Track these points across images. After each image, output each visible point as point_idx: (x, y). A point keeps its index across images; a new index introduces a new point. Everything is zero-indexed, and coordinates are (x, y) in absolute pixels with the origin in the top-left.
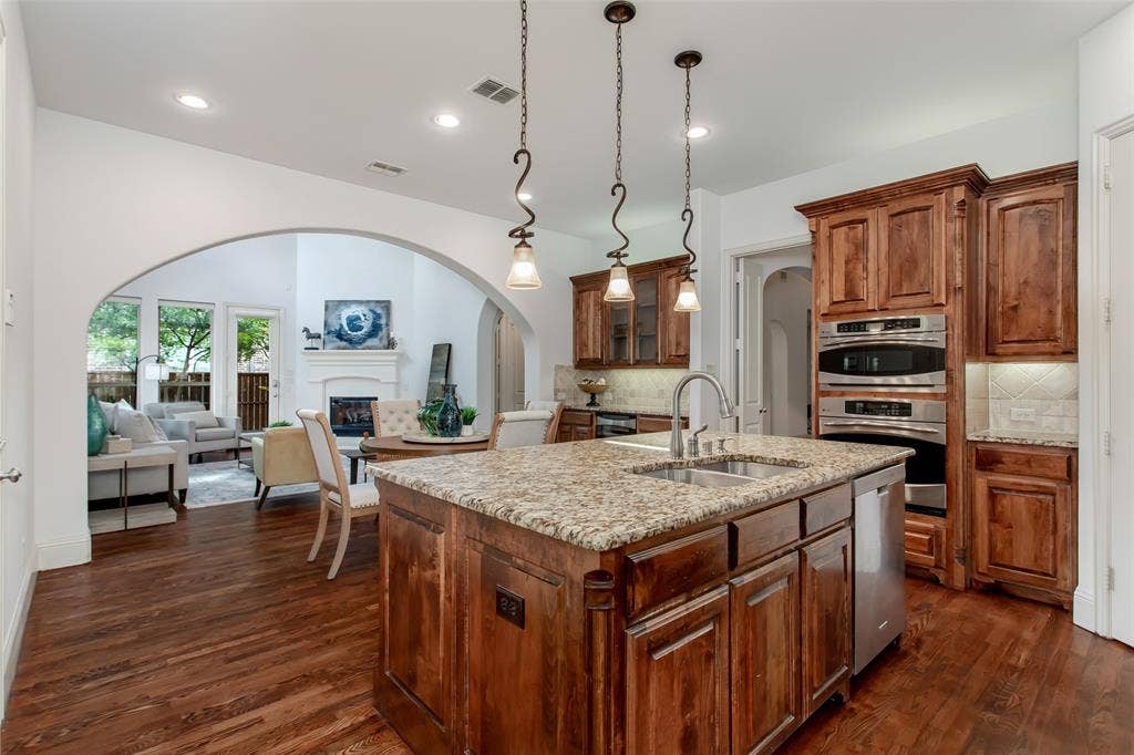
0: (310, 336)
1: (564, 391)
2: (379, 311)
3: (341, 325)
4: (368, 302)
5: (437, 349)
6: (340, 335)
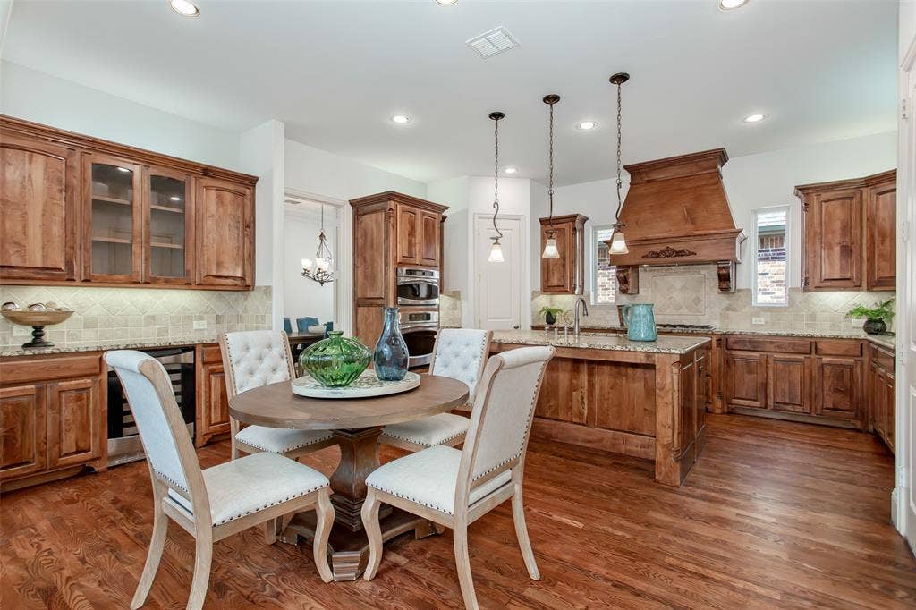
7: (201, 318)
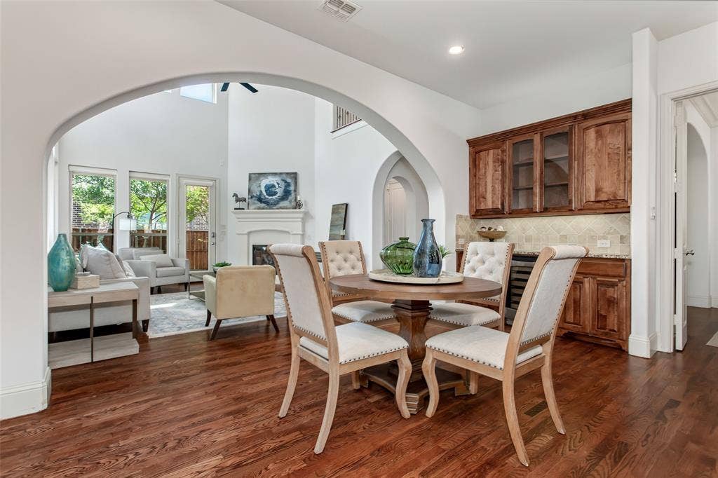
0: (238, 200)
1: (463, 237)
2: (289, 180)
3: (261, 191)
4: (281, 174)
5: (336, 209)
6: (260, 200)
7: (604, 238)
